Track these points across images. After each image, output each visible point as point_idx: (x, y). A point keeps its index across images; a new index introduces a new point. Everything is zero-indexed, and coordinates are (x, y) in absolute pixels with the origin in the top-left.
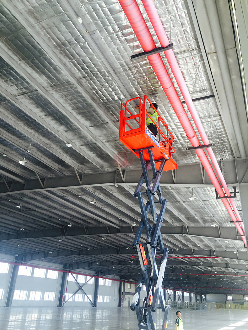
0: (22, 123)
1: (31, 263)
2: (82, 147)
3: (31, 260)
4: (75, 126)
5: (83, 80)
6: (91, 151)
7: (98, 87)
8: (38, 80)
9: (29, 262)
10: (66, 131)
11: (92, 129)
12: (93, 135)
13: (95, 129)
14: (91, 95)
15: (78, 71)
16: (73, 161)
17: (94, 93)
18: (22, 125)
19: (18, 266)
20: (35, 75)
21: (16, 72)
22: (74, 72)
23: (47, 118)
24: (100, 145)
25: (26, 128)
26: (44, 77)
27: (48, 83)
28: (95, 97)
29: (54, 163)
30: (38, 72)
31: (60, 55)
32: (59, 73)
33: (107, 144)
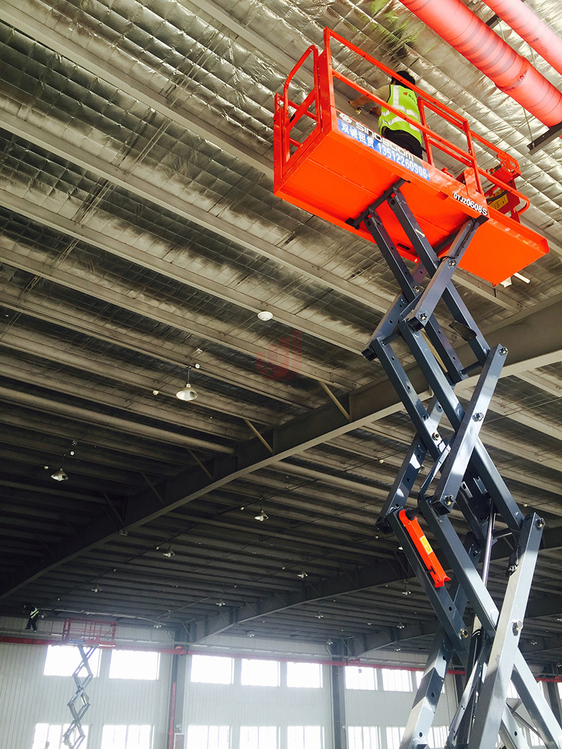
0: (139, 294)
1: (369, 659)
2: (308, 314)
3: (366, 650)
4: (252, 253)
5: (182, 94)
6: (334, 319)
7: (228, 98)
8: (87, 148)
9: (363, 655)
10: (242, 278)
11: (295, 247)
12: (311, 266)
13: (304, 243)
14: (228, 133)
15: (153, 71)
16: (309, 362)
17: (230, 122)
18: (142, 297)
19: (342, 666)
20: (74, 135)
21: (35, 148)
22: (145, 77)
23: (179, 255)
24: (343, 290)
25: (155, 303)
26: (97, 133)
27: (115, 146)
28: (242, 136)
29: (271, 383)
30: (74, 124)
31: (83, 41)
32: (117, 100)
33: (360, 280)
